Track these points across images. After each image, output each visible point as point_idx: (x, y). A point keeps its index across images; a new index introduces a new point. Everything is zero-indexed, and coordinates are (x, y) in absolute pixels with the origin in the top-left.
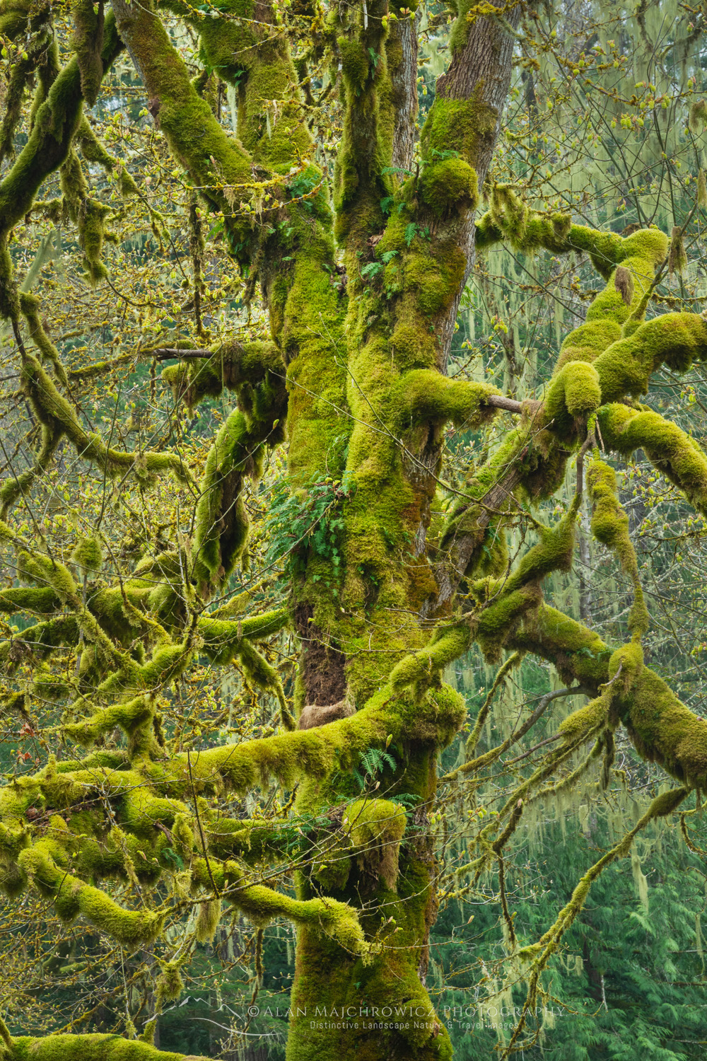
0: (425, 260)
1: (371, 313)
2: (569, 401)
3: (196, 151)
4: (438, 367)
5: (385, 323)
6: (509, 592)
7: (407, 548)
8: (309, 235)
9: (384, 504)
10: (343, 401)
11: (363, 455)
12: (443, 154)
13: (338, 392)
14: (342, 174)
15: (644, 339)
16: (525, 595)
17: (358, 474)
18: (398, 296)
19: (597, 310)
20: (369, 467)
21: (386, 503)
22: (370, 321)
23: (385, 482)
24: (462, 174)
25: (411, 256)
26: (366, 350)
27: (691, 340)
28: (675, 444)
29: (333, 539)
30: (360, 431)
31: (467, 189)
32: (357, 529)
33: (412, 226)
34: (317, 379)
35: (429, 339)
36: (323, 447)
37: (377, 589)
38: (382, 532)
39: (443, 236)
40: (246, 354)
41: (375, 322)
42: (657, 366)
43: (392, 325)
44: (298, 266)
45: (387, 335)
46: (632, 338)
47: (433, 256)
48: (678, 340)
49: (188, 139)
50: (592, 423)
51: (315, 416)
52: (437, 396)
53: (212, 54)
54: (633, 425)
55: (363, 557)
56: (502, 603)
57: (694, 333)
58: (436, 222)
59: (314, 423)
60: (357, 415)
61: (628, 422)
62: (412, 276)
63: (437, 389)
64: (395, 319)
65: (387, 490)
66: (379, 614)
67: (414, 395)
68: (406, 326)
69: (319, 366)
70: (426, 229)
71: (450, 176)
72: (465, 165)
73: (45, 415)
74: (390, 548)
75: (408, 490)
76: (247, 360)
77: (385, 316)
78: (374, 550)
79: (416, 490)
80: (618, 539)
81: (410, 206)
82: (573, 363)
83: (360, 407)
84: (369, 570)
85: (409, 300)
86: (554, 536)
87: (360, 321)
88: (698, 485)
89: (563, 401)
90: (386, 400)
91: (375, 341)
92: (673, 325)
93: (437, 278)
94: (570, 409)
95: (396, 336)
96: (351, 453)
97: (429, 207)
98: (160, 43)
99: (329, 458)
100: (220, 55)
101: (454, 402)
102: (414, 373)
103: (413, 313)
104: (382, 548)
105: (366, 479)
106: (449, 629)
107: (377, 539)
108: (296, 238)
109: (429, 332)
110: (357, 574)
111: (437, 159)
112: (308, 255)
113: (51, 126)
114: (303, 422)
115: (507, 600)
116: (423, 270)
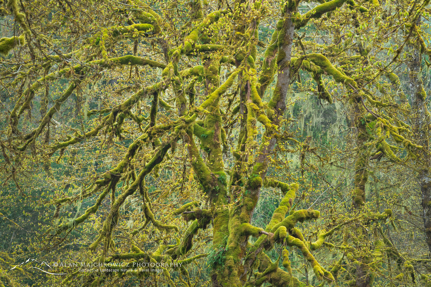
0: (249, 198)
1: (236, 210)
2: (280, 236)
3: (199, 170)
4: (249, 222)
5: (239, 212)
6: (262, 276)
7: (239, 263)
8: (222, 189)
9: (235, 253)
10: (227, 228)
11: (231, 242)
12: (256, 176)
13: (226, 226)
14: (232, 178)
15: (295, 216)
16: (266, 277)
17: (229, 246)
18: (242, 206)
19: (283, 204)
20: (232, 245)
21: (235, 252)
22: (235, 211)
23: (235, 248)
24: (259, 180)
25: (246, 198)
26: (234, 218)
27: (305, 216)
28: (302, 246)
29: (223, 261)
30: (231, 236)
31: (260, 183)
32: (228, 259)
33: (247, 191)
34: (221, 223)
35: (248, 216)
36: (222, 239)
37: (231, 272)
38: (234, 259)
39: (253, 193)
40: (202, 212)
41: (237, 212)
42: (297, 222)
43: (240, 213)
44: (219, 196)
45: (239, 215)
46: (292, 215)
47: (251, 197)
48: (302, 216)
49: (198, 167)
50: (285, 240)
51: (220, 231)
52: (249, 230)
53: (203, 145)
54: (293, 241)
55: (229, 265)
56: (261, 279)
57: (306, 214)
58: (252, 190)
59: (220, 233)
60: (230, 232)
61: (292, 240)
62: (246, 202)
63: (249, 228)
64: (241, 211)
65: (236, 250)
66: (231, 278)
67: (244, 229)
68: (243, 213)
69: (222, 220)
70: (250, 191)
71: (257, 181)
72: (260, 178)
73: (147, 217)
74: (235, 263)
75: (240, 250)
76: (203, 213)
77: (239, 210)
78: (232, 263)
79: (242, 250)
80: (288, 267)
81: (247, 186)
82: (281, 227)
83: (231, 230)
84: (230, 267)
85: (245, 207)
86: (274, 265)
87: (233, 211)
88: (306, 255)
89: (279, 235)
90: (238, 230)
91: (236, 216)
92: (301, 213)
93: (251, 203)
94: (280, 237)
95: (241, 215)
96: (228, 241)
97: (251, 187)
98: (194, 145)
99: (223, 241)
100: (205, 146)
101: (253, 232)
102: (244, 224)
103: (245, 210)
104: (233, 263)
105: (231, 247)
106: (249, 284)
107: (233, 261)
108: (219, 190)
109: (248, 214)
110: (227, 268)
111: (254, 177)
112: (221, 194)
113: (160, 155)
114: (217, 232)
115: (262, 278)
116: (249, 201)
